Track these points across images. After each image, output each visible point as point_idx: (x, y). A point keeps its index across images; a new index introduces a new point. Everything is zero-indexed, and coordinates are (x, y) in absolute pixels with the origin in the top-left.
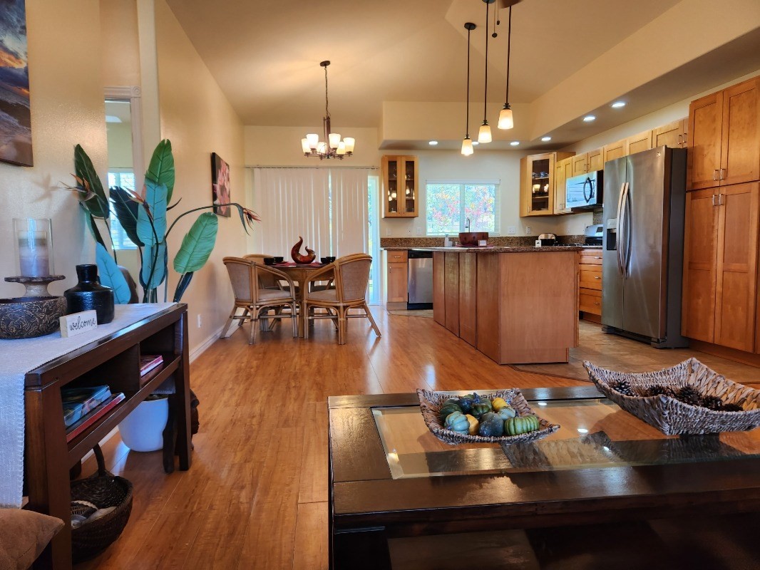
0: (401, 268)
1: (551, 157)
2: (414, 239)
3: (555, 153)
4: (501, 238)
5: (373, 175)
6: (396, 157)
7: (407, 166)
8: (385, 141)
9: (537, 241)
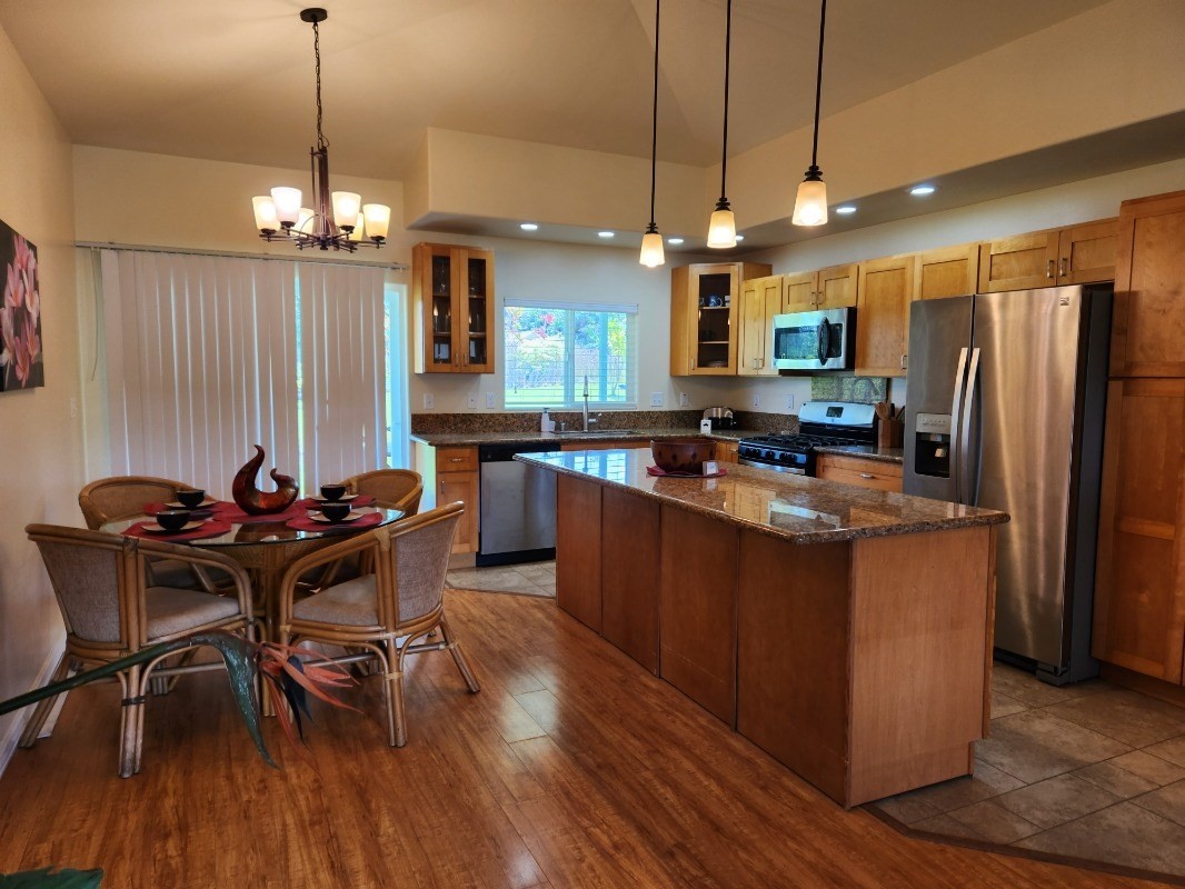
0: (464, 483)
1: (736, 270)
2: (481, 416)
3: (741, 264)
4: (639, 413)
5: (394, 281)
6: (448, 248)
7: (470, 266)
8: (432, 214)
9: (703, 422)
